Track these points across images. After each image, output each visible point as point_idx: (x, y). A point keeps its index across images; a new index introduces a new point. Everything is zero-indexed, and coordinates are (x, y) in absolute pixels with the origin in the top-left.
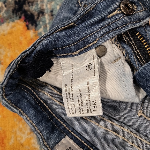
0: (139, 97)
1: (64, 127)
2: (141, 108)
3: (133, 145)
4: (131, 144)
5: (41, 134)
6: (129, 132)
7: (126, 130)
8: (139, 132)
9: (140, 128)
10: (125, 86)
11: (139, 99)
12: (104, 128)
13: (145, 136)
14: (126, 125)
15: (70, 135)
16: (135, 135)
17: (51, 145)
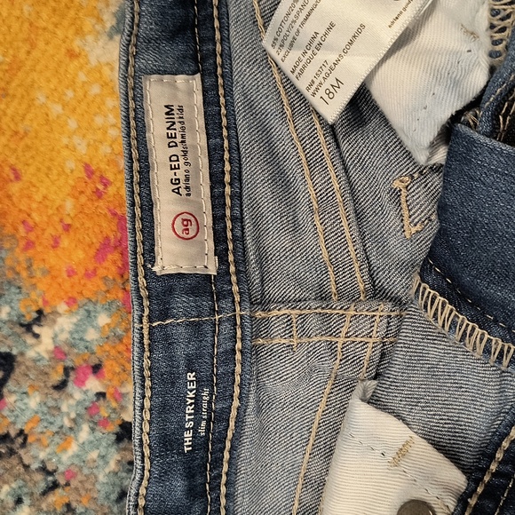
0: (432, 154)
1: (215, 50)
2: (416, 176)
3: (320, 228)
4: (317, 223)
5: (136, 21)
6: (338, 196)
7: (336, 186)
8: (359, 216)
9: (369, 212)
10: (425, 108)
11: (429, 159)
12: (294, 136)
13: (362, 235)
14: (348, 178)
15: (209, 82)
16: (344, 213)
17: (141, 63)
